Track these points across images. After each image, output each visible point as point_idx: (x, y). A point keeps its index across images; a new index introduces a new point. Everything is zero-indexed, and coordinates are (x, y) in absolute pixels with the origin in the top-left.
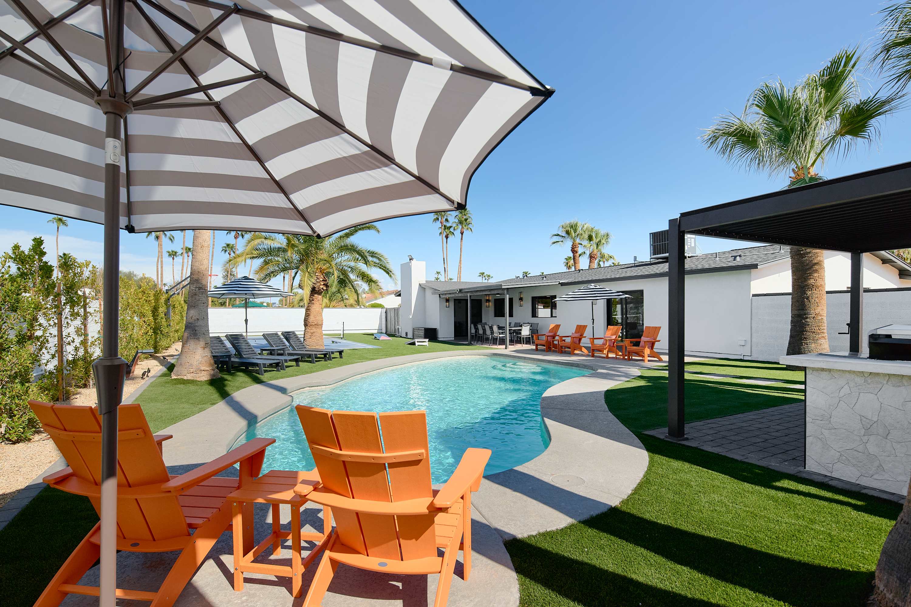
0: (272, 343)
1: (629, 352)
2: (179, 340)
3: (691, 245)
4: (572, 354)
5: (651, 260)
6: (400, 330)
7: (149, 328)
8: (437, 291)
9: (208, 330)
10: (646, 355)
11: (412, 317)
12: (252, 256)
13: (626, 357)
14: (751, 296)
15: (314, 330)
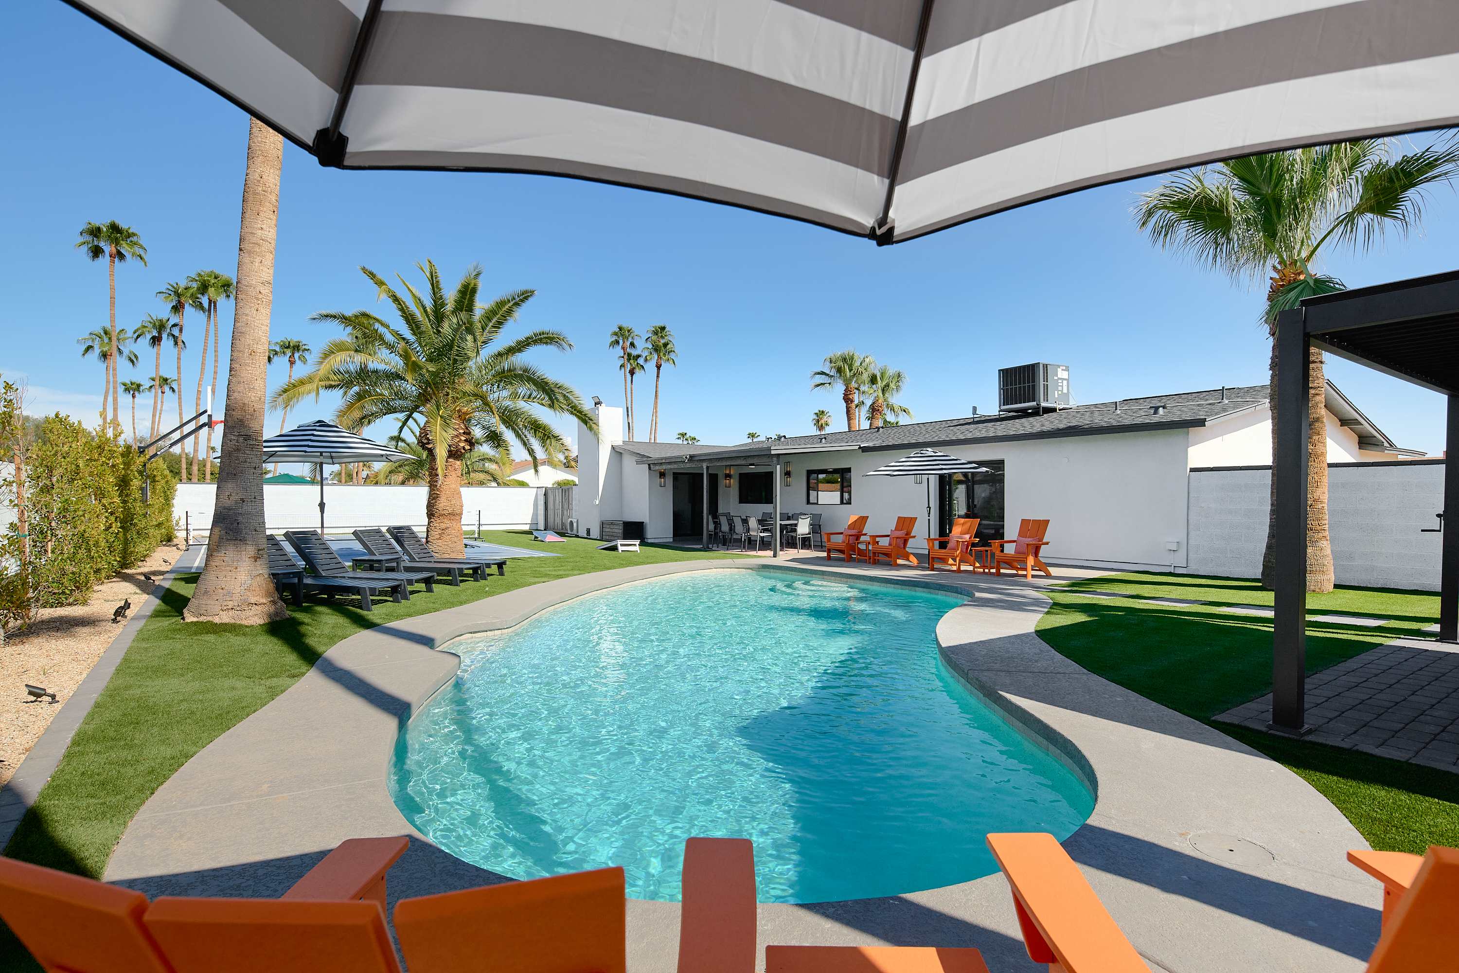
0: (371, 547)
1: (998, 562)
2: (161, 542)
3: (1062, 391)
4: (892, 565)
5: (1001, 413)
6: (575, 525)
7: (113, 518)
8: (645, 459)
9: (264, 523)
10: (1029, 568)
11: (600, 501)
12: (328, 383)
13: (993, 571)
14: (1188, 470)
15: (447, 523)
